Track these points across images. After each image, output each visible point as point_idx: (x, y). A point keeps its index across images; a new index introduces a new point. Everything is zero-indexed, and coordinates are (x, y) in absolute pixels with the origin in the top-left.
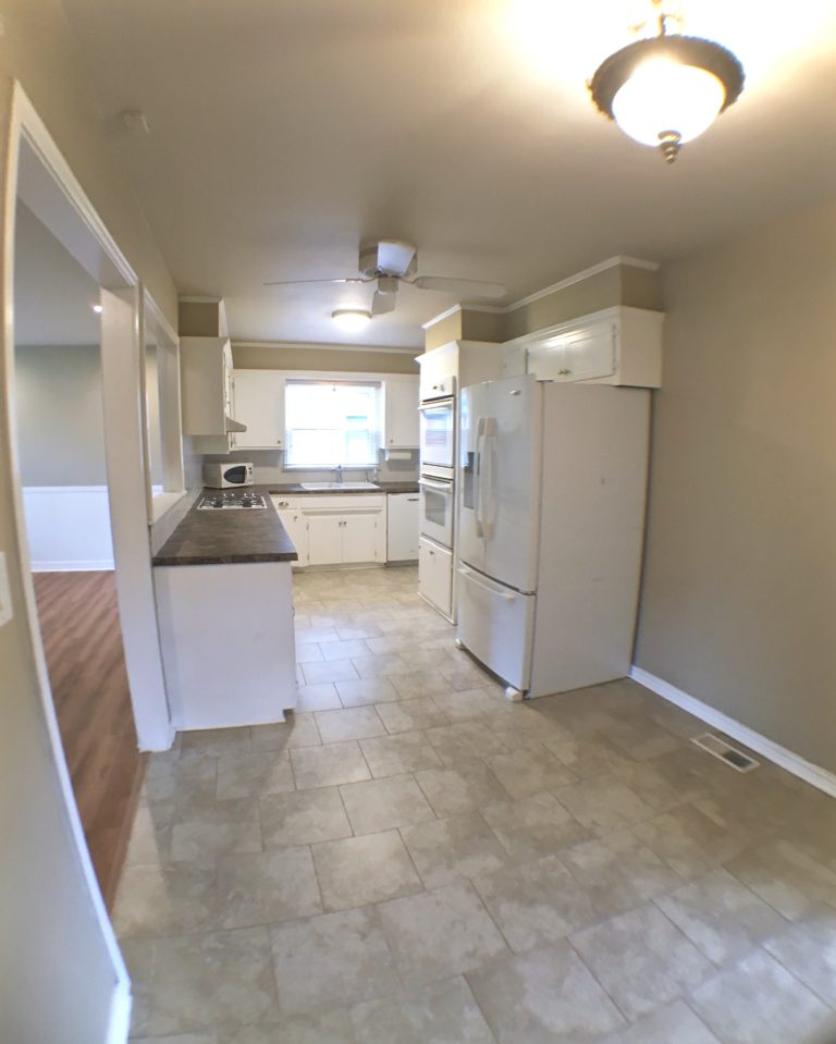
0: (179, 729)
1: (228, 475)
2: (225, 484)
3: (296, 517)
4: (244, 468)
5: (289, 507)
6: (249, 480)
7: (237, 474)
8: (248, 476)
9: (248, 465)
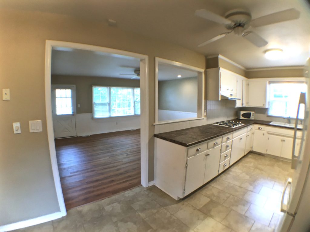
0: (155, 185)
1: (243, 115)
2: (242, 118)
3: (264, 134)
4: (250, 113)
5: (262, 130)
6: (252, 118)
7: (248, 115)
8: (251, 116)
9: (252, 113)
